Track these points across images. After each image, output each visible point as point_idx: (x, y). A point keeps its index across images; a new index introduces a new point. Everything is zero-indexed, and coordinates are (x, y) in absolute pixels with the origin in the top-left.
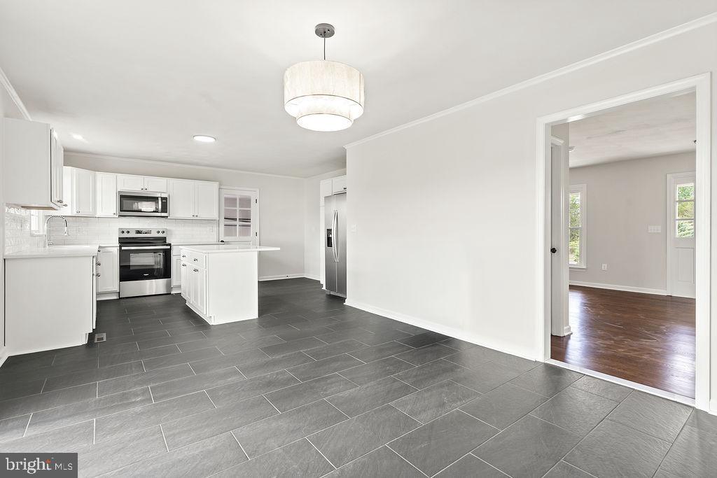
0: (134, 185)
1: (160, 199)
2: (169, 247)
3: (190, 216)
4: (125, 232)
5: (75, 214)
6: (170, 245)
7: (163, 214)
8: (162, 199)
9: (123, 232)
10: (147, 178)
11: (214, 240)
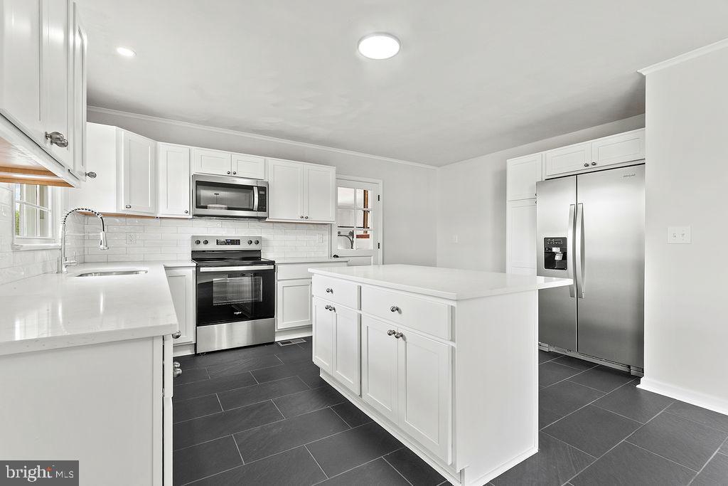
0: (218, 165)
1: (256, 190)
2: (272, 267)
3: (297, 218)
4: (202, 242)
5: (122, 209)
6: (272, 263)
7: (260, 214)
8: (260, 189)
9: (198, 242)
10: (236, 156)
11: (325, 255)
